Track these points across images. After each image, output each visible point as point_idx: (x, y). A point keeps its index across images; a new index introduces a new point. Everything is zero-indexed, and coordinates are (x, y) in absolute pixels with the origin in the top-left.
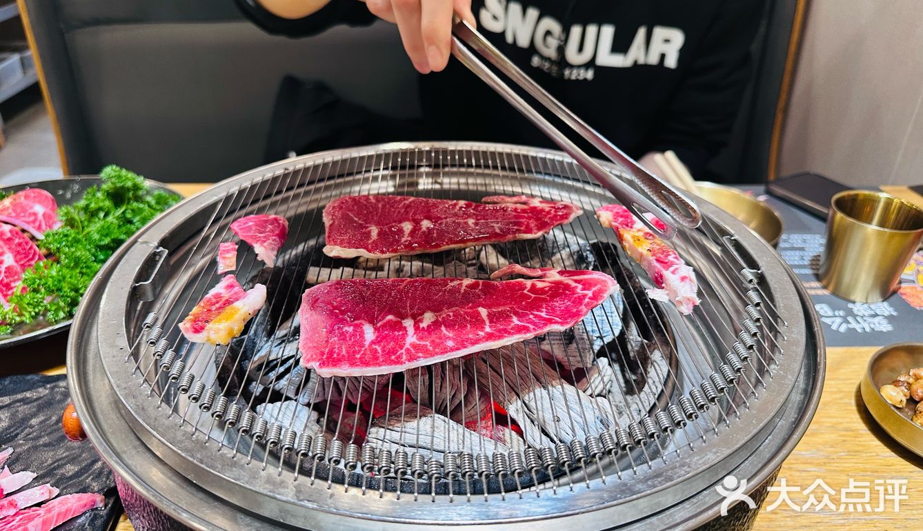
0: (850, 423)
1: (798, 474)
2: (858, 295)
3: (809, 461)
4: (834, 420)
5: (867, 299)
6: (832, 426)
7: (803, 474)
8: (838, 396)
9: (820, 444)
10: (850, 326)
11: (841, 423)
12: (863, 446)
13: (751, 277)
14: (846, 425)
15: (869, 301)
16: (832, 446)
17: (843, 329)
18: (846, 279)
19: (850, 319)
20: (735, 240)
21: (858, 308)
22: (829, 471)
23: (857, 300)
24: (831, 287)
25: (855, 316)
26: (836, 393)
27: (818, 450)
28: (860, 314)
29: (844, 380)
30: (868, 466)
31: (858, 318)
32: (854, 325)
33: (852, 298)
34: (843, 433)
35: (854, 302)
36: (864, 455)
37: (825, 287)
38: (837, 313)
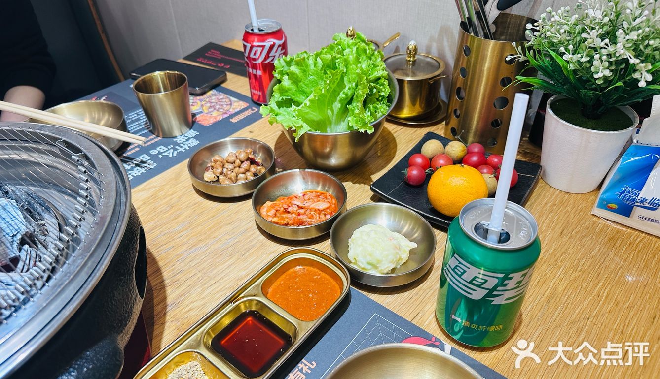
0: (194, 200)
1: (178, 240)
2: (176, 132)
3: (182, 230)
4: (187, 203)
5: (181, 132)
6: (187, 207)
7: (181, 238)
8: (185, 190)
9: (184, 219)
10: (178, 151)
11: (191, 203)
12: (205, 207)
13: (77, 158)
14: (193, 203)
15: (183, 133)
16: (190, 217)
17: (175, 155)
18: (165, 127)
19: (177, 147)
20: (64, 141)
21: (179, 139)
22: (192, 229)
23: (177, 135)
24: (161, 135)
25: (178, 145)
26: (183, 189)
27: (184, 222)
28: (181, 142)
29: (185, 180)
30: (209, 216)
31: (181, 145)
32: (180, 149)
33: (174, 135)
34: (193, 207)
35: (176, 137)
36: (206, 212)
37: (158, 136)
38: (169, 147)
